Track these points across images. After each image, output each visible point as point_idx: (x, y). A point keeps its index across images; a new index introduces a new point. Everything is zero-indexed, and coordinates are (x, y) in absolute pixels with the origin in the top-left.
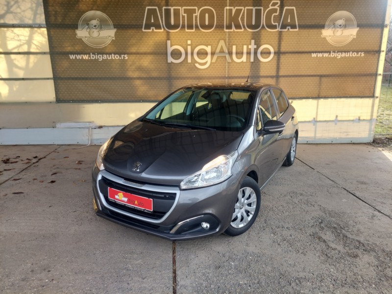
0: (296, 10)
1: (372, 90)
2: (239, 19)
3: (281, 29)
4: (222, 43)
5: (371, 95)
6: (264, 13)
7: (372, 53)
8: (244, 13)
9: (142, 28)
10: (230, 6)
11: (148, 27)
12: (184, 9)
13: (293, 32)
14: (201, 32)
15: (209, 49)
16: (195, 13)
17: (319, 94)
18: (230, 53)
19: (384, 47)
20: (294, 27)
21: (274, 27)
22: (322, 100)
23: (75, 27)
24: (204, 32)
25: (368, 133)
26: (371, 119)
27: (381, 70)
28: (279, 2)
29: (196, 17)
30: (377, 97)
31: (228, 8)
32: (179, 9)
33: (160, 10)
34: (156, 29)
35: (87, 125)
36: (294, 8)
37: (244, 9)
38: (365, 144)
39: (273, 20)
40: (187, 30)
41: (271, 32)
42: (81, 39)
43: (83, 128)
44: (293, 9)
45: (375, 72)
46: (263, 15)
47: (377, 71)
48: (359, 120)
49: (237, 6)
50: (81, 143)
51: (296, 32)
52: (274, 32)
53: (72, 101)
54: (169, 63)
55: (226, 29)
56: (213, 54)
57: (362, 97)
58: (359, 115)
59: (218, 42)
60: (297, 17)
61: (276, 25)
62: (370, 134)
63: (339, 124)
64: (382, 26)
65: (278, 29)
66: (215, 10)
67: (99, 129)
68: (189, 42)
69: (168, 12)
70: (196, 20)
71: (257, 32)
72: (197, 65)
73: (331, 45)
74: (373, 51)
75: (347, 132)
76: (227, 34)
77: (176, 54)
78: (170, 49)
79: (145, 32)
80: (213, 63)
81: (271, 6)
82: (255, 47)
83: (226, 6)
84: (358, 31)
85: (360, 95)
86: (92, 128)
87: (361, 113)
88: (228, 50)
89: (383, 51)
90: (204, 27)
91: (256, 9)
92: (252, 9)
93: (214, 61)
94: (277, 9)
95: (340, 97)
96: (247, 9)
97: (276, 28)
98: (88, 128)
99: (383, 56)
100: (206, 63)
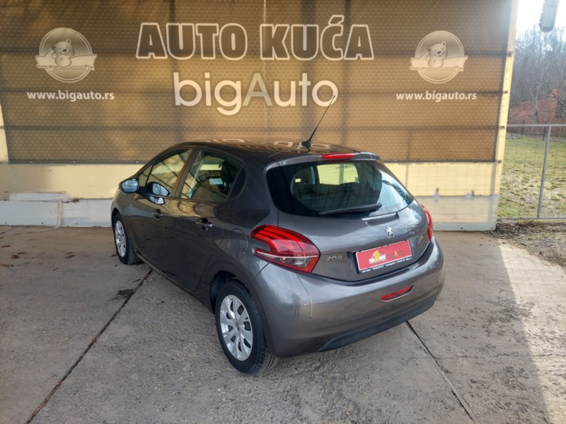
0: (370, 30)
1: (491, 150)
2: (283, 42)
3: (347, 57)
4: (257, 77)
5: (491, 158)
6: (320, 33)
7: (490, 94)
8: (290, 32)
9: (135, 53)
10: (268, 22)
11: (144, 52)
12: (199, 27)
13: (367, 61)
14: (225, 60)
15: (237, 86)
16: (216, 32)
17: (409, 155)
18: (271, 94)
19: (507, 86)
20: (367, 54)
21: (338, 54)
22: (413, 165)
23: (35, 51)
24: (230, 61)
25: (487, 215)
26: (491, 195)
27: (503, 121)
28: (342, 16)
29: (217, 38)
30: (500, 162)
31: (265, 25)
32: (191, 27)
33: (163, 28)
34: (156, 55)
35: (56, 197)
36: (366, 26)
37: (290, 28)
38: (482, 232)
39: (335, 44)
40: (203, 58)
41: (332, 61)
42: (44, 70)
43: (50, 201)
44: (365, 28)
45: (494, 124)
46: (320, 37)
47: (498, 122)
48: (473, 195)
49: (278, 22)
50: (47, 223)
51: (371, 61)
52: (337, 61)
53: (33, 160)
54: (178, 106)
55: (264, 56)
56: (244, 94)
57: (476, 161)
58: (472, 188)
59: (252, 76)
60: (372, 40)
61: (340, 51)
62: (490, 218)
63: (441, 201)
64: (504, 55)
65: (344, 57)
66: (246, 29)
67: (73, 204)
68: (207, 75)
69: (174, 30)
70: (217, 43)
71: (311, 61)
72: (220, 110)
73: (426, 82)
74: (490, 92)
75: (454, 214)
76: (265, 63)
77: (188, 93)
78: (178, 86)
79: (141, 60)
80: (244, 107)
81: (331, 23)
82: (309, 83)
83: (262, 22)
84: (466, 61)
85: (472, 158)
86: (63, 202)
87: (475, 185)
88: (267, 88)
89: (506, 92)
90: (229, 52)
91: (308, 28)
92: (302, 28)
93: (246, 103)
94: (340, 28)
95: (442, 161)
96: (294, 27)
97: (340, 56)
98: (57, 201)
99: (506, 100)
100: (234, 107)
